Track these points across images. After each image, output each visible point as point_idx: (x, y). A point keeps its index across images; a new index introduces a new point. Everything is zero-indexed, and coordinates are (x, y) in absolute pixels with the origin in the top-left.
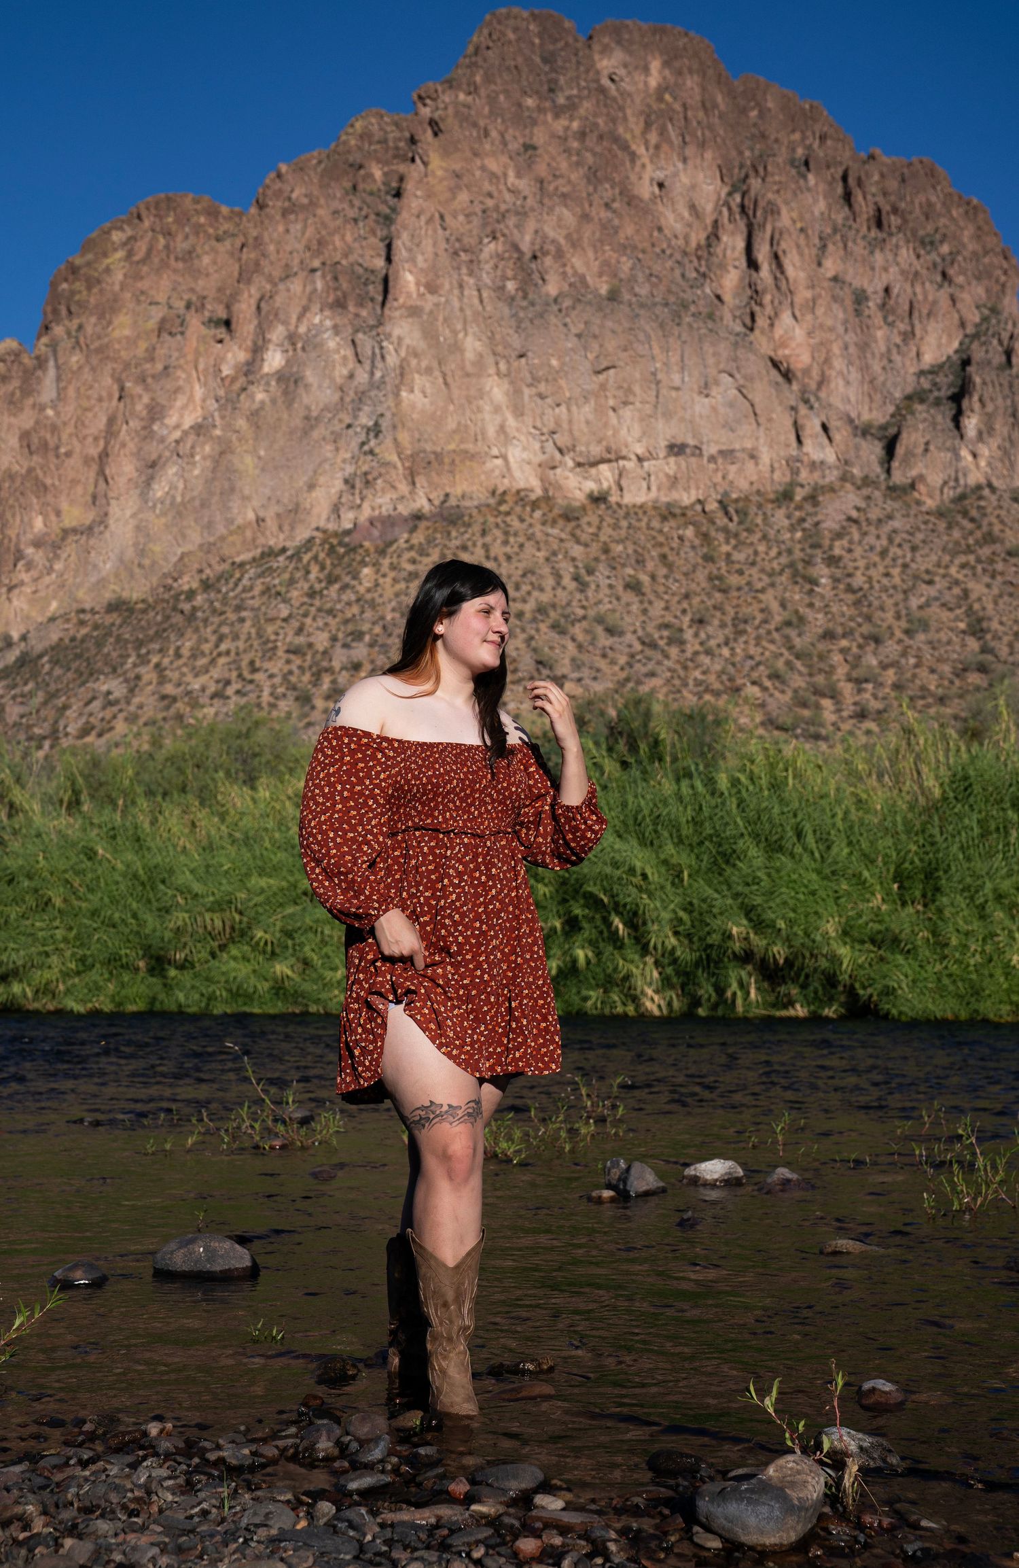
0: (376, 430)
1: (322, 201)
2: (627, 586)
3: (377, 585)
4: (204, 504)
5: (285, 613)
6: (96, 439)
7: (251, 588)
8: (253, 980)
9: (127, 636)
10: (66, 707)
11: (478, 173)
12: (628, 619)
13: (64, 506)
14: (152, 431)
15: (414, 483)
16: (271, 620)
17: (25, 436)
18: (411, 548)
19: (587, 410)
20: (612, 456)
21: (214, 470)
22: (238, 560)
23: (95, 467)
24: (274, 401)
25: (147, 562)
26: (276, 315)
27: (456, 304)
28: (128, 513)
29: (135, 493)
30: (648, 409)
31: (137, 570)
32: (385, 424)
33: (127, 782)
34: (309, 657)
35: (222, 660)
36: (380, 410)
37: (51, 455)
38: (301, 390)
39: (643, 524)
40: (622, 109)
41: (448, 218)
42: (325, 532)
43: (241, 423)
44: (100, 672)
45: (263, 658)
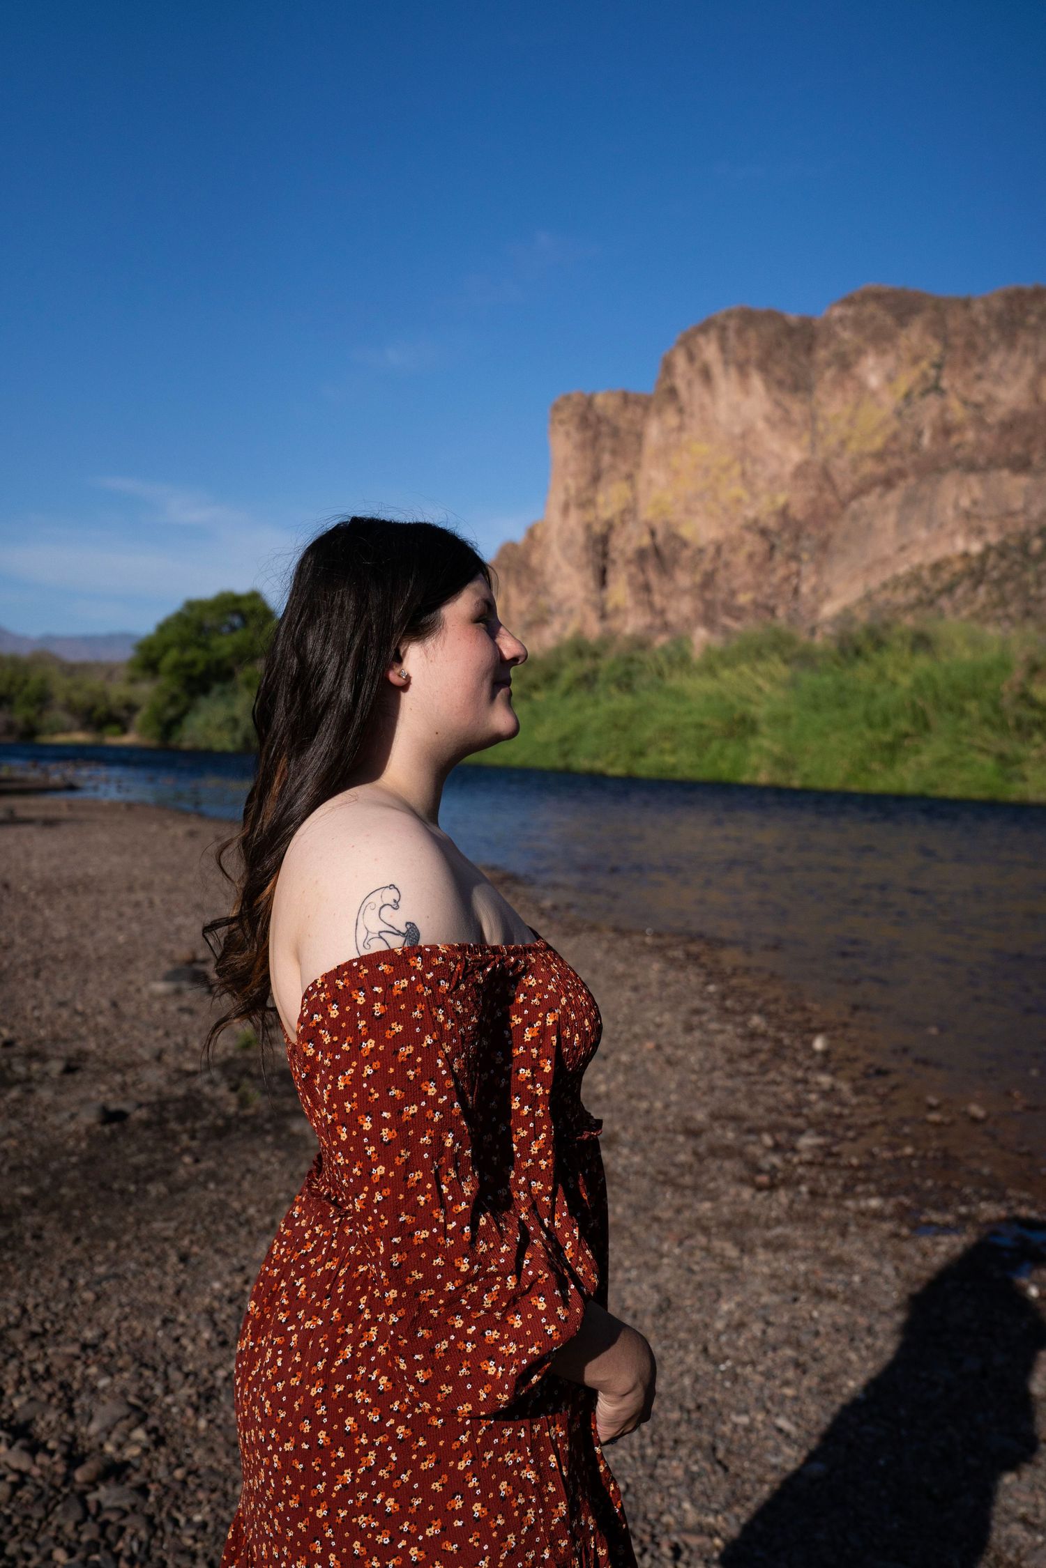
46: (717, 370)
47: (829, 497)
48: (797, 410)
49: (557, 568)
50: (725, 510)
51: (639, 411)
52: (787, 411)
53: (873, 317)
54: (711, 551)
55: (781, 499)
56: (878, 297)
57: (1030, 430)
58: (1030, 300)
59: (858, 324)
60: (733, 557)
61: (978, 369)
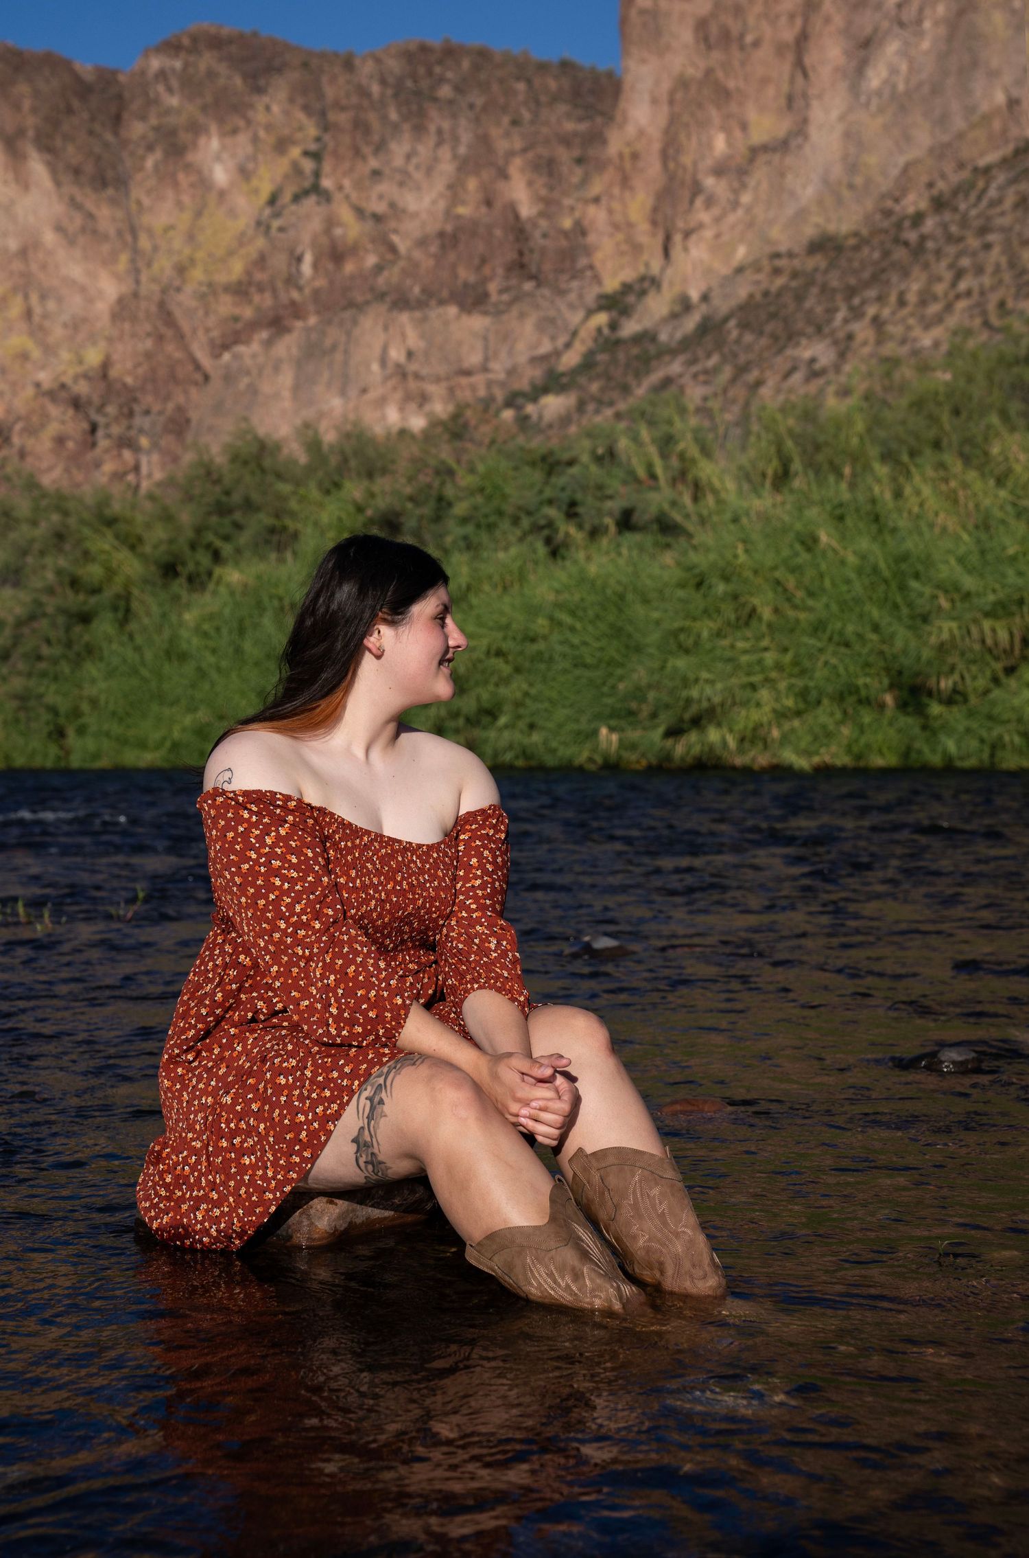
4: (936, 90)
6: (792, 17)
7: (1000, 201)
9: (835, 283)
10: (759, 383)
13: (752, 115)
17: (701, 26)
21: (950, 38)
22: (982, 162)
23: (790, 57)
25: (859, 180)
28: (835, 114)
29: (843, 86)
31: (846, 193)
33: (855, 441)
35: (961, 305)
37: (734, 49)
44: (802, 334)
45: (1017, 297)
47: (170, 348)
48: (106, 216)
52: (91, 216)
53: (211, 75)
55: (93, 357)
56: (216, 43)
57: (480, 247)
58: (440, 62)
59: (190, 84)
60: (30, 443)
61: (373, 163)
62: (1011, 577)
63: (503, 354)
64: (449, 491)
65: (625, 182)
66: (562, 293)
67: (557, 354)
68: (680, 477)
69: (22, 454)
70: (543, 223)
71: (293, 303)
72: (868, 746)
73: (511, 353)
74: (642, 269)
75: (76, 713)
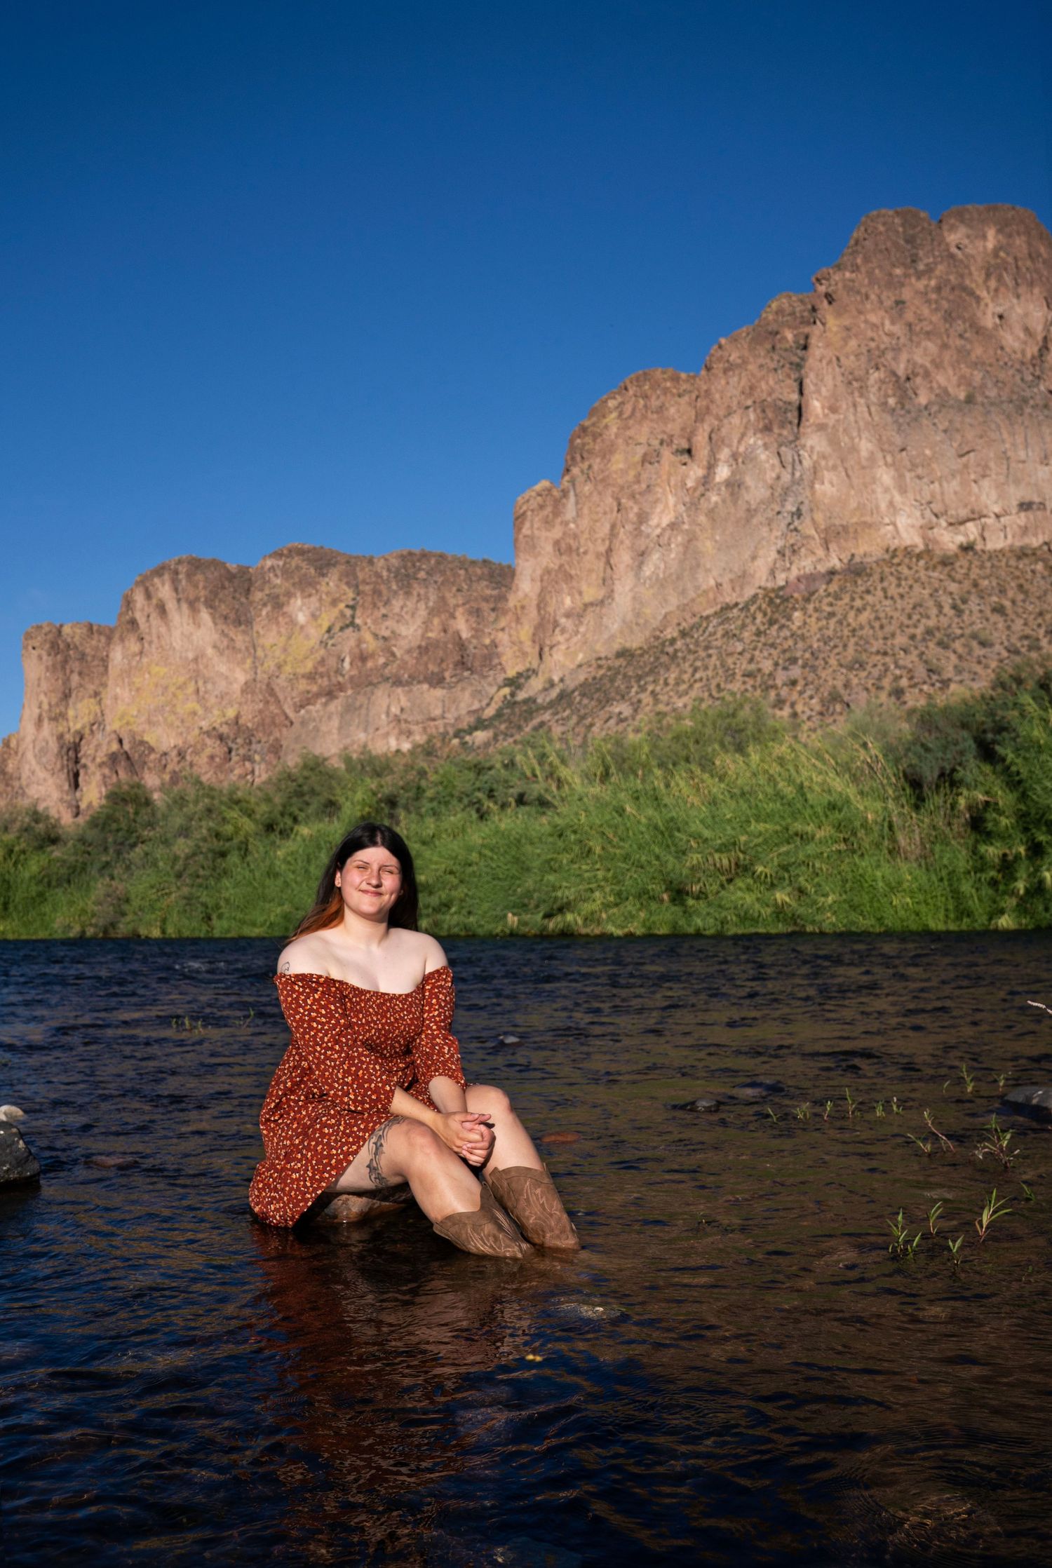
0: (798, 514)
1: (751, 359)
2: (994, 610)
3: (805, 623)
5: (740, 649)
6: (603, 540)
7: (715, 633)
8: (757, 906)
9: (630, 673)
10: (592, 725)
11: (862, 326)
12: (996, 634)
13: (584, 587)
14: (641, 531)
15: (828, 549)
16: (731, 654)
17: (557, 543)
18: (829, 595)
19: (955, 484)
20: (977, 515)
21: (685, 553)
22: (705, 614)
23: (603, 559)
24: (724, 501)
25: (641, 621)
26: (723, 441)
27: (852, 418)
28: (627, 588)
29: (631, 574)
30: (1002, 479)
31: (635, 627)
32: (804, 509)
33: (644, 757)
34: (759, 679)
35: (697, 685)
36: (800, 499)
37: (574, 555)
38: (743, 491)
39: (1003, 563)
40: (967, 267)
41: (842, 359)
42: (765, 589)
43: (702, 519)
44: (614, 699)
45: (726, 681)
46: (171, 605)
47: (272, 707)
48: (240, 640)
49: (33, 773)
50: (183, 721)
51: (103, 639)
52: (232, 640)
53: (298, 568)
54: (174, 753)
55: (231, 713)
56: (301, 552)
57: (441, 653)
58: (419, 560)
59: (286, 573)
60: (196, 759)
61: (383, 611)
62: (729, 831)
63: (453, 710)
64: (423, 783)
65: (518, 620)
66: (485, 677)
67: (483, 709)
68: (551, 775)
69: (191, 765)
70: (474, 641)
71: (339, 683)
72: (654, 923)
73: (457, 709)
74: (528, 665)
75: (218, 907)
